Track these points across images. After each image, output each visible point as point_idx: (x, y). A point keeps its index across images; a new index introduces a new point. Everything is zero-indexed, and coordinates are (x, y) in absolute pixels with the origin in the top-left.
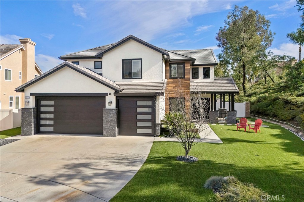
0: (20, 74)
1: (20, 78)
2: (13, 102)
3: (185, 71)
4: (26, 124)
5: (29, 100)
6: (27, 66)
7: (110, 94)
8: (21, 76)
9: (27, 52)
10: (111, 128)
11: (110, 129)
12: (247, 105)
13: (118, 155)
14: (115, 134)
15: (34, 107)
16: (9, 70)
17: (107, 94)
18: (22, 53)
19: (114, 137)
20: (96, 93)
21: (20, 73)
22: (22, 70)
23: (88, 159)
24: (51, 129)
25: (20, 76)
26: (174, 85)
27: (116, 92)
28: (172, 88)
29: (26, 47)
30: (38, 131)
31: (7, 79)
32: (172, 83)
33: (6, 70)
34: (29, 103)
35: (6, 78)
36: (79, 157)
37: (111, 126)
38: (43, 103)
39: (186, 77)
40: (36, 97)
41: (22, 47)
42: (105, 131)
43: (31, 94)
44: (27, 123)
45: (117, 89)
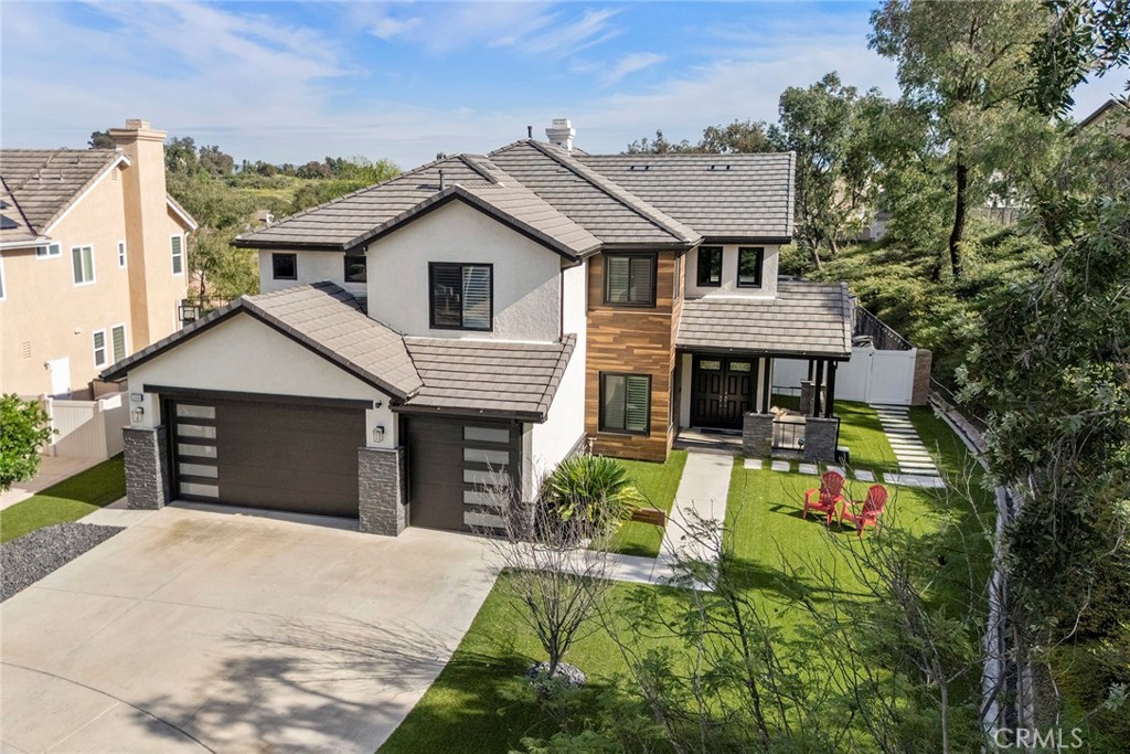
0: (121, 251)
1: (122, 263)
2: (105, 348)
3: (658, 284)
4: (138, 476)
5: (142, 404)
6: (141, 221)
7: (379, 405)
8: (125, 254)
9: (137, 172)
10: (382, 508)
11: (379, 511)
12: (922, 361)
13: (376, 634)
14: (394, 526)
15: (159, 423)
16: (84, 249)
17: (369, 404)
18: (123, 175)
19: (391, 535)
20: (338, 397)
21: (121, 245)
22: (127, 236)
23: (290, 644)
24: (212, 491)
25: (121, 257)
26: (618, 331)
27: (397, 401)
28: (611, 339)
29: (133, 155)
30: (174, 496)
31: (81, 280)
32: (613, 321)
33: (76, 251)
34: (143, 412)
35: (79, 278)
36: (270, 634)
37: (383, 501)
38: (183, 410)
39: (660, 302)
40: (160, 396)
41: (123, 158)
42: (366, 516)
43: (148, 388)
44: (140, 473)
45: (399, 395)
